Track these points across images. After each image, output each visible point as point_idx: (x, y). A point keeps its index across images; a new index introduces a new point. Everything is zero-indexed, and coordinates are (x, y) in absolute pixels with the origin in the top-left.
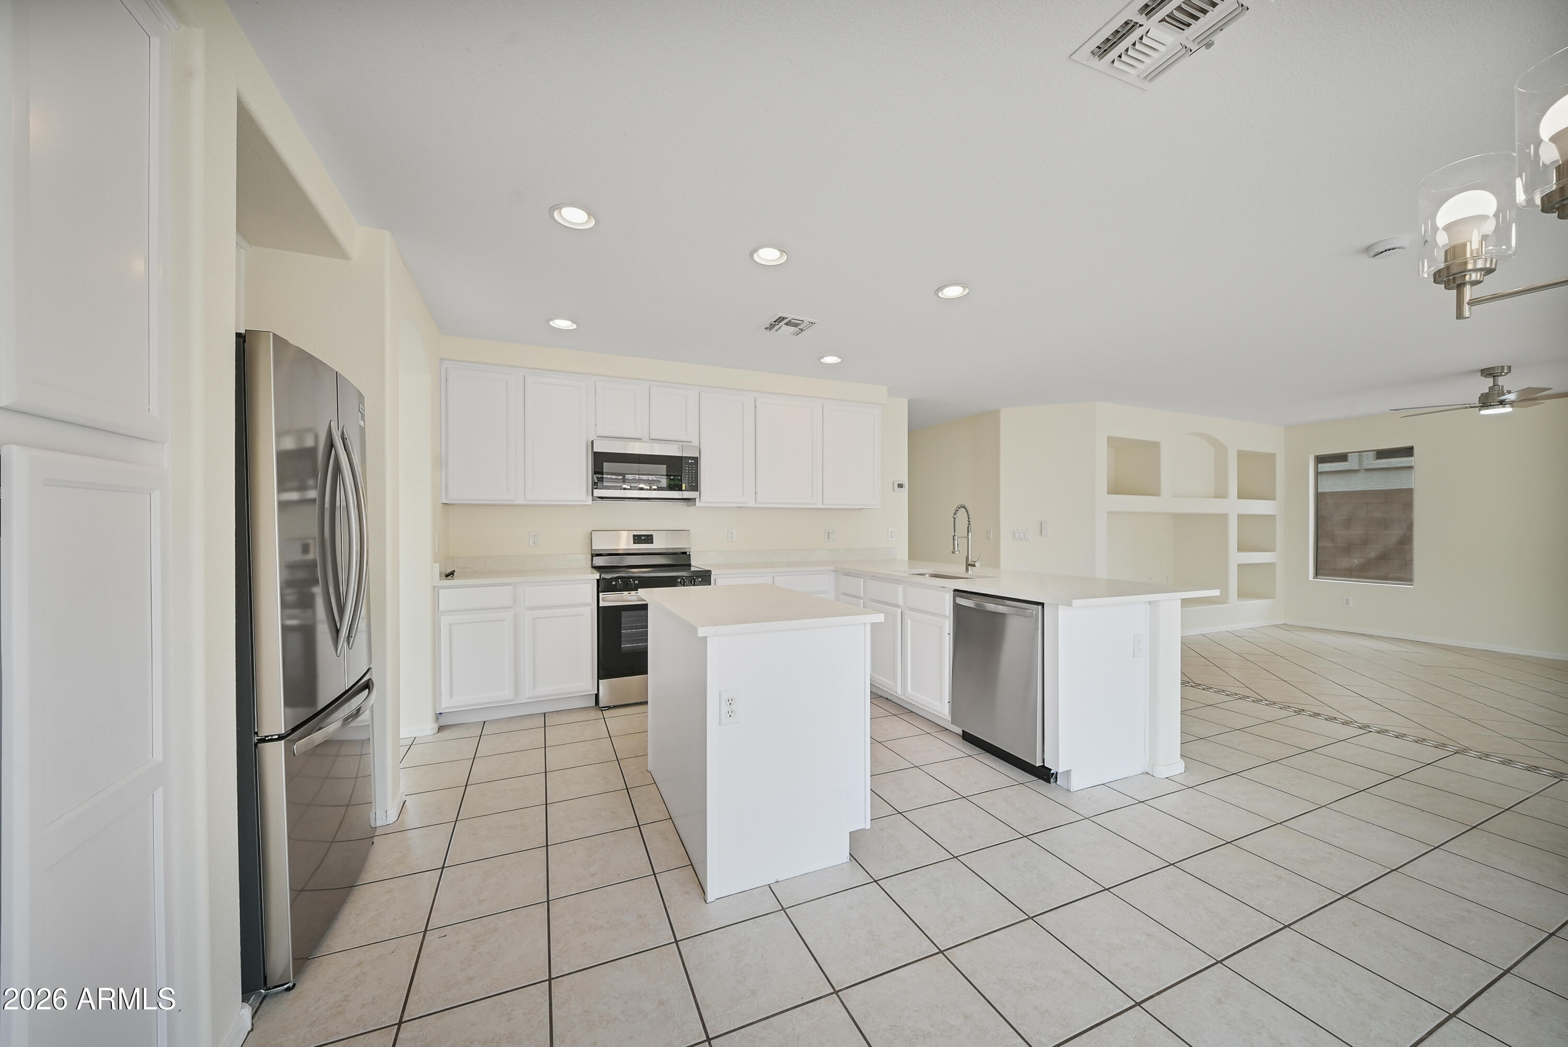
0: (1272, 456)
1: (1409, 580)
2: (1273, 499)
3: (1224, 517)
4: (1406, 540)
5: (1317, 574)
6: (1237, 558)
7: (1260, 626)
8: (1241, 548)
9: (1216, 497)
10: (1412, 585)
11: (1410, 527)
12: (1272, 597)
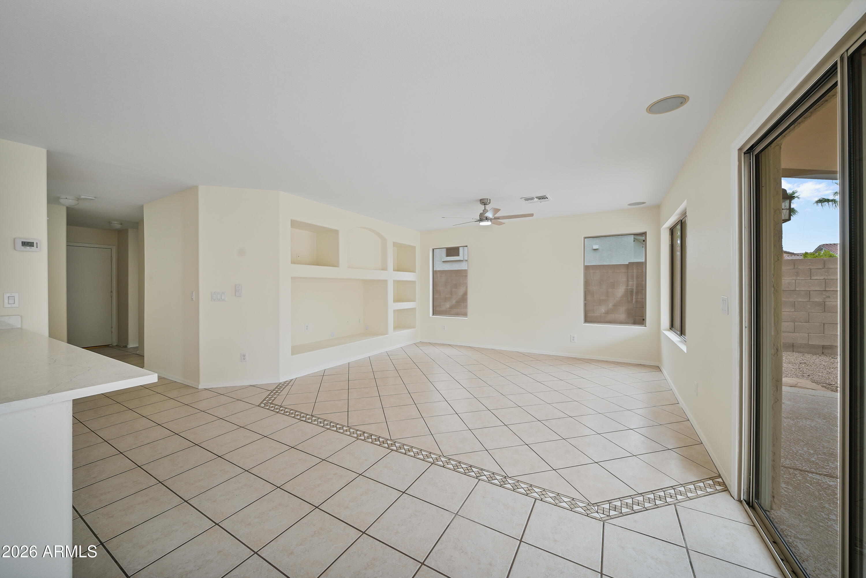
0: (414, 247)
1: (465, 315)
2: (414, 272)
3: (385, 282)
4: (465, 294)
5: (433, 314)
6: (393, 306)
7: (408, 345)
8: (397, 300)
9: (382, 270)
10: (467, 317)
11: (467, 287)
12: (415, 328)
